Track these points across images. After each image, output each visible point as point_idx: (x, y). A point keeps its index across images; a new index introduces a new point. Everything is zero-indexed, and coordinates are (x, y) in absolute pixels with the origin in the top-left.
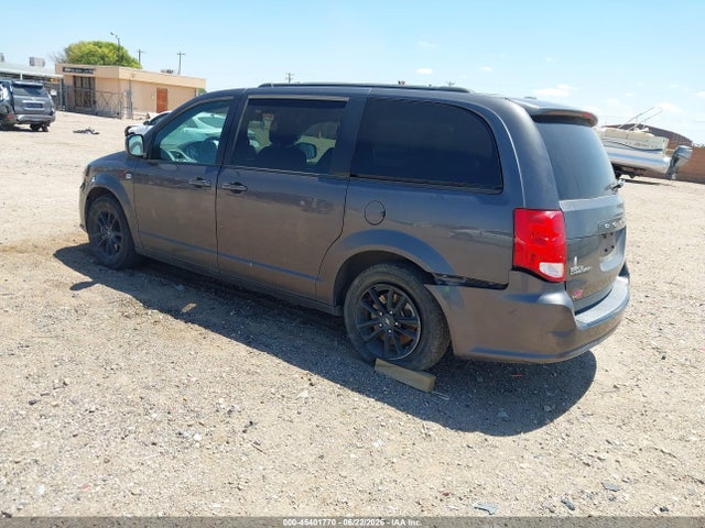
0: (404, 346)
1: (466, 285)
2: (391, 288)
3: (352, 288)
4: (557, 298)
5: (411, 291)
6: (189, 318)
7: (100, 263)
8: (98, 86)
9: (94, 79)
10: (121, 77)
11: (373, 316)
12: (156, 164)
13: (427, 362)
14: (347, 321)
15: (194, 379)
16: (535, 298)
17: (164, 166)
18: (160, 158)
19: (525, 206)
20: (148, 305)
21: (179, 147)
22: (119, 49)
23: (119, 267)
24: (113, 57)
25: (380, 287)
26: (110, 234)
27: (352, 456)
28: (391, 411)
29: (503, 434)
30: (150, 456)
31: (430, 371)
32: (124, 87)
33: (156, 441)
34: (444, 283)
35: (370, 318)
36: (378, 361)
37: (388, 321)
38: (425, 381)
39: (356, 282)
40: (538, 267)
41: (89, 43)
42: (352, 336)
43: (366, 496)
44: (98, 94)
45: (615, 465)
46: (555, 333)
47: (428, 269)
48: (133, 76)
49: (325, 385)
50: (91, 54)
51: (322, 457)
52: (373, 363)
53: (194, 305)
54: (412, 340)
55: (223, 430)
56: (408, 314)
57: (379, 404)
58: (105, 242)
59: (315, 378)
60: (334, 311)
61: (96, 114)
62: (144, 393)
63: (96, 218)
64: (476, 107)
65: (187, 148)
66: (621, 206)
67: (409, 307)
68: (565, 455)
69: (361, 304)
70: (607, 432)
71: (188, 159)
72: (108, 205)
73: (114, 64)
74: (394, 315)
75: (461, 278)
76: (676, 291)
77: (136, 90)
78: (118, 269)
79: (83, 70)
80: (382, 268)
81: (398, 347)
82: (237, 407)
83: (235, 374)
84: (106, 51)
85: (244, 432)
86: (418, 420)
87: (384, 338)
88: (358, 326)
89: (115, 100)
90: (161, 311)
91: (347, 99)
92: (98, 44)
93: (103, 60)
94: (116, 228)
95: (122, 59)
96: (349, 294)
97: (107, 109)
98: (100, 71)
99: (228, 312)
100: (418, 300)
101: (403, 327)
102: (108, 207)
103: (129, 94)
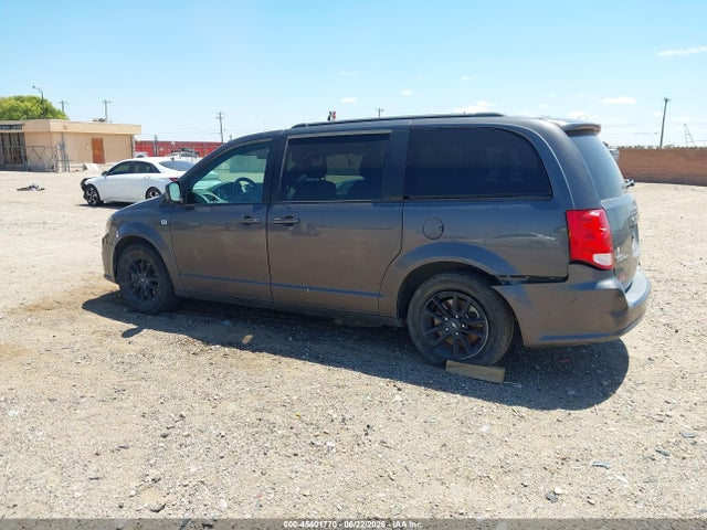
0: (473, 345)
1: (528, 282)
2: (455, 294)
3: (414, 299)
4: (609, 284)
5: (474, 294)
6: (254, 347)
7: (134, 310)
8: (28, 141)
9: (23, 134)
10: (52, 130)
11: (437, 321)
12: (192, 209)
13: (497, 357)
14: (412, 330)
15: (295, 398)
16: (592, 286)
17: (200, 209)
18: (196, 202)
19: (574, 208)
20: (208, 341)
21: (208, 190)
22: (42, 101)
23: (157, 313)
24: (37, 110)
25: (442, 295)
26: (144, 280)
27: (469, 441)
28: (480, 402)
29: (581, 408)
30: (298, 464)
31: (499, 364)
32: (57, 140)
33: (296, 452)
34: (508, 283)
35: (433, 325)
36: (449, 362)
37: (454, 325)
38: (498, 374)
39: (418, 293)
40: (592, 257)
41: (10, 99)
42: (418, 343)
43: (500, 470)
44: (28, 151)
45: (682, 419)
46: (612, 314)
47: (491, 271)
48: (65, 128)
49: (410, 390)
50: (13, 109)
51: (444, 445)
52: (443, 365)
53: (251, 336)
54: (479, 339)
55: (346, 437)
56: (473, 316)
57: (466, 399)
58: (139, 289)
59: (399, 384)
60: (398, 323)
61: (29, 171)
62: (259, 415)
63: (126, 267)
64: (515, 128)
65: (215, 190)
66: (634, 203)
67: (473, 309)
68: (639, 417)
69: (426, 313)
70: (662, 395)
71: (220, 201)
72: (141, 252)
73: (39, 117)
74: (460, 318)
75: (524, 277)
76: (658, 276)
77: (69, 142)
78: (156, 314)
79: (11, 127)
80: (444, 277)
81: (468, 347)
82: (347, 416)
83: (327, 389)
84: (29, 105)
85: (367, 434)
86: (506, 407)
87: (450, 341)
88: (424, 334)
89: (48, 153)
90: (223, 345)
91: (390, 131)
92: (20, 99)
93: (27, 114)
94: (151, 273)
95: (47, 112)
96: (411, 305)
97: (40, 164)
98: (29, 126)
99: (287, 339)
100: (482, 301)
101: (470, 328)
102: (141, 254)
103: (63, 146)
